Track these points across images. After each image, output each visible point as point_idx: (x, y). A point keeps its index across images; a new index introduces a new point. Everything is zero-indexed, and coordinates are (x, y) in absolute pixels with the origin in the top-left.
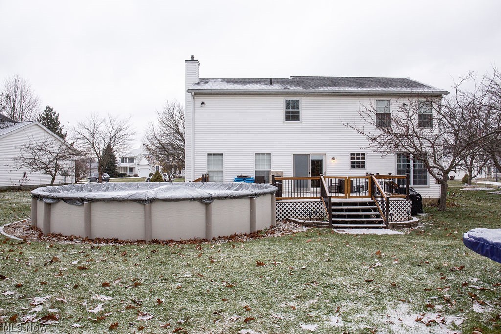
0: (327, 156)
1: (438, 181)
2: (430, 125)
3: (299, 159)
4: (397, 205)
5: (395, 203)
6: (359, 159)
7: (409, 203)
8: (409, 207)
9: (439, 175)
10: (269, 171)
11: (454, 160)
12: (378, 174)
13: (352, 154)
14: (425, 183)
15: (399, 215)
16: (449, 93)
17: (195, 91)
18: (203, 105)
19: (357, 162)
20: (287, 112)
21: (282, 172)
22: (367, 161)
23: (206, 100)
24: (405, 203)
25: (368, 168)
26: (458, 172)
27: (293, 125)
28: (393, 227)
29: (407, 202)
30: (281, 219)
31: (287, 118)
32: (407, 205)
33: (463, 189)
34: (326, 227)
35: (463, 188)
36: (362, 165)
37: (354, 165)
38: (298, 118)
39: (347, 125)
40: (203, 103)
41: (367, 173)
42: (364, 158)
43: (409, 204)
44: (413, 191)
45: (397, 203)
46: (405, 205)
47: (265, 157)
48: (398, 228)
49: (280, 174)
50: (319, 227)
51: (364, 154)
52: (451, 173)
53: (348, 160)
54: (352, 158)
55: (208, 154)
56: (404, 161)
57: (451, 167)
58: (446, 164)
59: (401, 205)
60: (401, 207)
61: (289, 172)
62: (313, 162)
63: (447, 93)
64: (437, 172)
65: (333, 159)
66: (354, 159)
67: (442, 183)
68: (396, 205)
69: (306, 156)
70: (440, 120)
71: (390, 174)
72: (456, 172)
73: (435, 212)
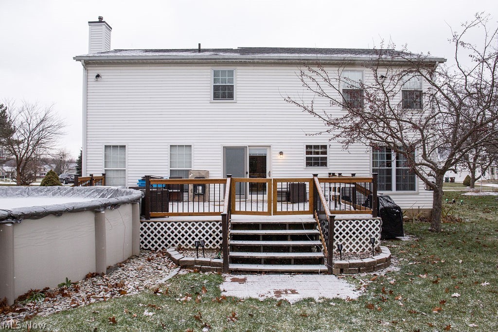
0: (272, 149)
1: (430, 186)
2: (418, 106)
3: (232, 154)
4: (357, 226)
5: (354, 223)
6: (317, 153)
7: (377, 223)
8: (377, 229)
9: (430, 177)
10: (188, 170)
11: (452, 155)
12: (340, 174)
13: (307, 147)
14: (412, 188)
15: (360, 243)
16: (446, 60)
17: (85, 59)
18: (99, 79)
19: (316, 159)
20: (216, 88)
21: (208, 172)
22: (330, 156)
23: (103, 71)
24: (370, 223)
25: (331, 167)
26: (458, 173)
27: (224, 106)
28: (342, 271)
29: (374, 223)
30: (160, 249)
31: (216, 96)
32: (374, 226)
33: (465, 194)
34: (217, 270)
35: (465, 192)
36: (323, 163)
37: (310, 163)
38: (231, 96)
39: (289, 100)
40: (98, 76)
41: (330, 174)
42: (325, 153)
43: (377, 226)
44: (388, 201)
45: (357, 223)
46: (370, 226)
47: (185, 151)
48: (350, 272)
49: (203, 174)
50: (204, 271)
51: (325, 147)
52: (449, 174)
53: (302, 155)
54: (308, 153)
55: (106, 147)
56: (382, 157)
57: (448, 164)
58: (440, 160)
59: (364, 226)
60: (364, 230)
61: (217, 172)
62: (252, 158)
63: (442, 61)
64: (428, 172)
65: (281, 153)
66: (311, 153)
67: (435, 188)
68: (354, 226)
69: (242, 149)
70: (434, 95)
71: (353, 175)
72: (456, 173)
73: (425, 233)
